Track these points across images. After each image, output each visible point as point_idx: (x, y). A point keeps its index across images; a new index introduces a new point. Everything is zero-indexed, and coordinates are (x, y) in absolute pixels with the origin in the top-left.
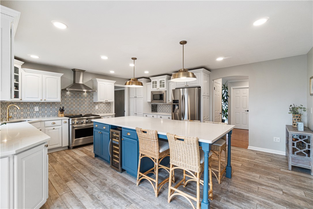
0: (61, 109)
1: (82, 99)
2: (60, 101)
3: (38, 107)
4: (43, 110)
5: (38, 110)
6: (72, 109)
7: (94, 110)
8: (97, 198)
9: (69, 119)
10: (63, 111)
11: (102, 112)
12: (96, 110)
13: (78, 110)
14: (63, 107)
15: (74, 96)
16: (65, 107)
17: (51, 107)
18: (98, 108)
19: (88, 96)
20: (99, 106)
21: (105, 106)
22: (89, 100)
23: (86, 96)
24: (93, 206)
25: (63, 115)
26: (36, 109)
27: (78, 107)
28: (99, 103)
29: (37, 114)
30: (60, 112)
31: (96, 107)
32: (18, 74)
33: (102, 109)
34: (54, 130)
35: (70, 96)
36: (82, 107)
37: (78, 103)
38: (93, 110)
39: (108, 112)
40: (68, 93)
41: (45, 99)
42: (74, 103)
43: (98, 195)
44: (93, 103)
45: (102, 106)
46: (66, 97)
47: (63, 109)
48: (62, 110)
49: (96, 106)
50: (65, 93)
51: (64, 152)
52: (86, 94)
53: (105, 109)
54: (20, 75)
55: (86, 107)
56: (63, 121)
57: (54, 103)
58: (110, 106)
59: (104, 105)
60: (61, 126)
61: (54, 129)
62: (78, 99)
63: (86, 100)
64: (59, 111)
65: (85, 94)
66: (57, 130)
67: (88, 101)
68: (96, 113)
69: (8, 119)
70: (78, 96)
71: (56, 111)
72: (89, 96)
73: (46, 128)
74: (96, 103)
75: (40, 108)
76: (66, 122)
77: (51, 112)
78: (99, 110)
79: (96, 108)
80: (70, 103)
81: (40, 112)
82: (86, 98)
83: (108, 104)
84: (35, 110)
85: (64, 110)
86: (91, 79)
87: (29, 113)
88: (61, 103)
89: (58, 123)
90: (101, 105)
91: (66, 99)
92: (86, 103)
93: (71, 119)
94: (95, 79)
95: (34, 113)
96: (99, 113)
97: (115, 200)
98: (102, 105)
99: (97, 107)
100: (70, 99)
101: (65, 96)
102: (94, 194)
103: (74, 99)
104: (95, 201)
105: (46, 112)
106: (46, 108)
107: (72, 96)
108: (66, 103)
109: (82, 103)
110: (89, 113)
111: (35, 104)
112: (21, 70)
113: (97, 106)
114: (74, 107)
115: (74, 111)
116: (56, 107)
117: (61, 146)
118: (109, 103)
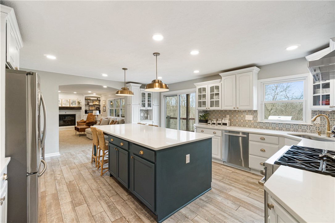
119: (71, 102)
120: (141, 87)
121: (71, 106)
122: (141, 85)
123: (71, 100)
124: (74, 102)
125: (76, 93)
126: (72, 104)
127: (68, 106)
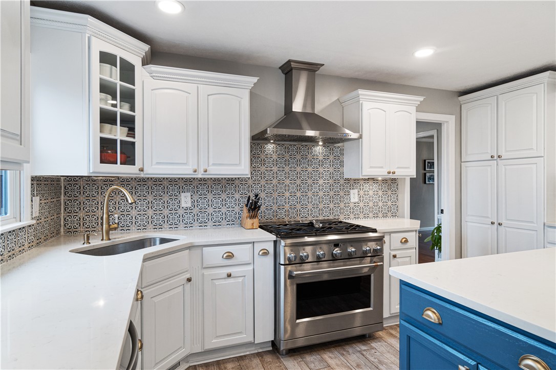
0: (251, 203)
1: (310, 169)
2: (249, 176)
3: (189, 194)
4: (203, 203)
5: (189, 205)
6: (281, 201)
7: (347, 205)
9: (275, 242)
10: (255, 208)
11: (371, 215)
12: (352, 205)
13: (299, 207)
14: (256, 196)
15: (287, 156)
16: (262, 195)
17: (224, 196)
18: (356, 200)
19: (326, 158)
20: (362, 193)
21: (380, 193)
22: (331, 170)
23: (321, 158)
25: (256, 221)
26: (186, 200)
27: (299, 194)
28: (362, 182)
29: (188, 218)
30: (249, 211)
31: (352, 196)
32: (134, 85)
33: (371, 204)
34: (230, 280)
35: (275, 157)
36: (310, 194)
37: (298, 182)
38: (342, 205)
39: (389, 214)
40: (270, 147)
41: (206, 167)
42: (287, 182)
44: (342, 182)
45: (371, 193)
46: (263, 162)
47: (256, 203)
48: (253, 207)
49: (352, 191)
50: (262, 149)
51: (256, 361)
52: (321, 151)
53: (380, 204)
54: (138, 88)
55: (321, 194)
56: (258, 247)
57: (230, 181)
58: (395, 192)
59: (375, 187)
60: (250, 268)
61: (229, 276)
62: (299, 169)
63: (321, 170)
64: (245, 210)
65: (319, 149)
66: (240, 280)
67: (326, 175)
68: (352, 216)
69: (108, 234)
70: (298, 157)
71: (237, 209)
72: (331, 157)
73: (206, 272)
74: (352, 182)
75: (196, 197)
76: (266, 253)
77: (224, 210)
78: (361, 205)
79: (352, 200)
80: (275, 182)
81: (196, 211)
82: (321, 163)
83: (391, 183)
84: (183, 205)
85: (259, 207)
86: (335, 98)
87: (166, 212)
88: (250, 182)
89: (242, 253)
90: (366, 186)
91: (263, 169)
92: (321, 182)
93: (283, 243)
94: (353, 94)
95: (181, 212)
96: (361, 216)
98: (371, 189)
99: (354, 195)
100: (275, 169)
101: (263, 157)
103: (287, 169)
105: (210, 210)
106: (210, 196)
107: (281, 156)
108: (263, 182)
109: (310, 182)
110: (331, 217)
111: (182, 184)
112: (140, 72)
113: (356, 191)
114: (287, 194)
115: (287, 207)
116: (237, 196)
117: (251, 339)
118: (394, 180)
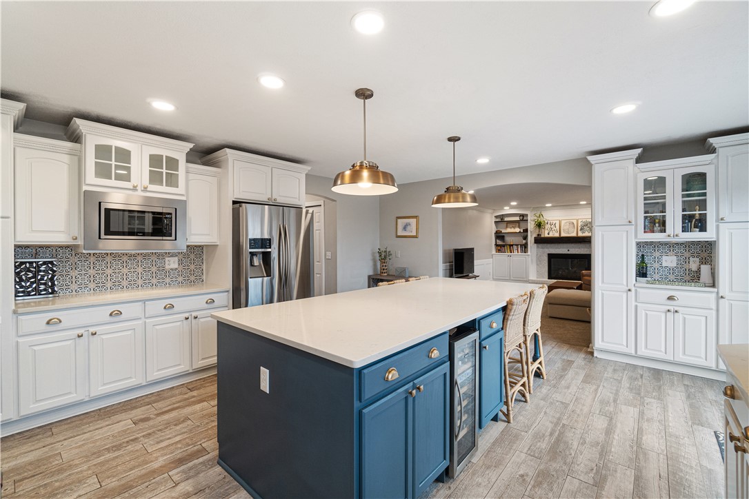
8: (594, 471)
24: (619, 472)
43: (587, 473)
97: (575, 444)
102: (591, 482)
104: (604, 472)
119: (579, 225)
120: (639, 160)
121: (580, 234)
122: (639, 150)
123: (580, 221)
124: (587, 225)
125: (585, 203)
126: (581, 229)
127: (574, 235)
